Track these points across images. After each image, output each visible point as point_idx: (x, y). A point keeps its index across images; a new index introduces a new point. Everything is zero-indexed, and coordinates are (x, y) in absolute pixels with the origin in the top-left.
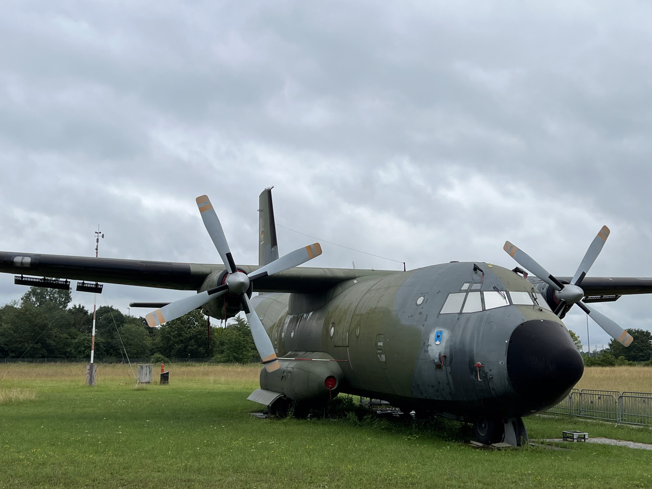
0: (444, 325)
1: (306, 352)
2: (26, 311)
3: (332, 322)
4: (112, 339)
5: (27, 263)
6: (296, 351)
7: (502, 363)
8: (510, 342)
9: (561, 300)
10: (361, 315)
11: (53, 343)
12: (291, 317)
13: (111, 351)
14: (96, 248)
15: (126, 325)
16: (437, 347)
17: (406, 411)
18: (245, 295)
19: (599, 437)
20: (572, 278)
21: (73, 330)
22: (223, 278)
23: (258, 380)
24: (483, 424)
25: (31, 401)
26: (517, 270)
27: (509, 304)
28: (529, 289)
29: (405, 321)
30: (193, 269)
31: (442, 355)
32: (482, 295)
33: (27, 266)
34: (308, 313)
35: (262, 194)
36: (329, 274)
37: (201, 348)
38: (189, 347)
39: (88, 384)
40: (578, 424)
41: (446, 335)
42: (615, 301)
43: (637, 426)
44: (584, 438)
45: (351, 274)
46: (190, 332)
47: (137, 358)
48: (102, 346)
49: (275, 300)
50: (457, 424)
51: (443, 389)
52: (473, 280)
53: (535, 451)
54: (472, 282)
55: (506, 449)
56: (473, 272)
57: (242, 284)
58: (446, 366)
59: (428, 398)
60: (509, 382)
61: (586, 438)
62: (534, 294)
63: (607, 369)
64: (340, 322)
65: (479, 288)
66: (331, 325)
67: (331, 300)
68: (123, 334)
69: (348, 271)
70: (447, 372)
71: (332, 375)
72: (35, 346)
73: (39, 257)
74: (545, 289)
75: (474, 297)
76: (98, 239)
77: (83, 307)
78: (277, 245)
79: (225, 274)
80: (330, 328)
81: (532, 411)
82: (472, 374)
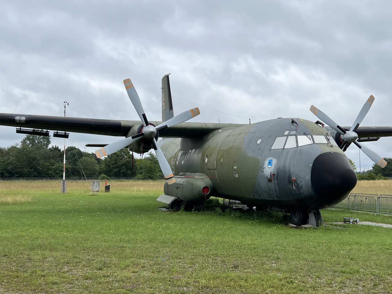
0: (273, 156)
1: (191, 172)
2: (24, 149)
3: (206, 155)
4: (76, 166)
5: (23, 121)
6: (185, 172)
7: (308, 178)
8: (313, 165)
9: (344, 141)
10: (224, 150)
11: (41, 168)
12: (181, 152)
13: (75, 173)
14: (64, 111)
15: (83, 158)
16: (269, 169)
17: (250, 206)
18: (154, 139)
19: (365, 221)
20: (351, 127)
21: (52, 161)
22: (141, 129)
23: (163, 189)
24: (296, 215)
25: (29, 202)
26: (318, 123)
27: (312, 143)
28: (325, 134)
29: (250, 154)
30: (123, 124)
31: (272, 173)
32: (296, 137)
33: (22, 122)
34: (192, 149)
35: (163, 78)
36: (204, 126)
37: (129, 171)
38: (122, 170)
39: (62, 192)
40: (353, 213)
41: (274, 161)
42: (377, 140)
43: (388, 215)
44: (356, 222)
45: (218, 127)
46: (122, 162)
47: (91, 177)
48: (70, 170)
49: (172, 142)
50: (281, 214)
51: (273, 194)
52: (291, 129)
53: (327, 229)
54: (290, 130)
55: (310, 228)
56: (292, 124)
57: (152, 133)
58: (274, 180)
59: (264, 199)
60: (312, 189)
61: (358, 221)
62: (328, 136)
63: (371, 181)
64: (211, 155)
65: (295, 134)
66: (206, 157)
67: (206, 142)
68: (82, 163)
69: (216, 124)
70: (275, 183)
71: (206, 186)
72: (30, 170)
73: (30, 117)
74: (335, 134)
75: (291, 139)
76: (65, 106)
77: (58, 147)
78: (172, 109)
79: (142, 127)
80: (205, 158)
81: (325, 206)
82: (290, 184)
